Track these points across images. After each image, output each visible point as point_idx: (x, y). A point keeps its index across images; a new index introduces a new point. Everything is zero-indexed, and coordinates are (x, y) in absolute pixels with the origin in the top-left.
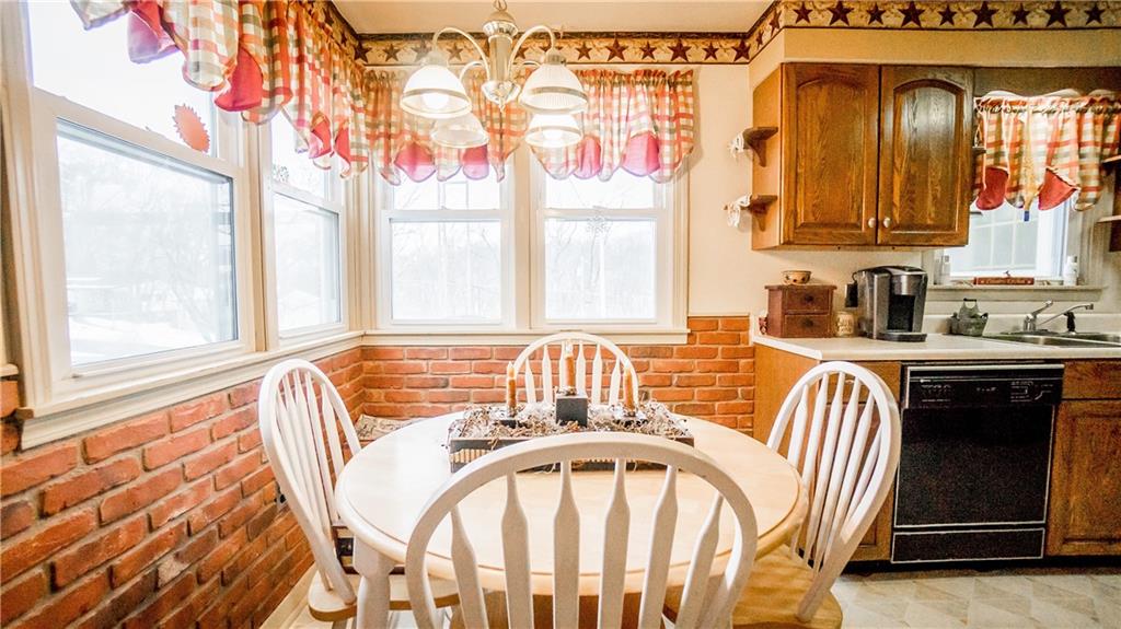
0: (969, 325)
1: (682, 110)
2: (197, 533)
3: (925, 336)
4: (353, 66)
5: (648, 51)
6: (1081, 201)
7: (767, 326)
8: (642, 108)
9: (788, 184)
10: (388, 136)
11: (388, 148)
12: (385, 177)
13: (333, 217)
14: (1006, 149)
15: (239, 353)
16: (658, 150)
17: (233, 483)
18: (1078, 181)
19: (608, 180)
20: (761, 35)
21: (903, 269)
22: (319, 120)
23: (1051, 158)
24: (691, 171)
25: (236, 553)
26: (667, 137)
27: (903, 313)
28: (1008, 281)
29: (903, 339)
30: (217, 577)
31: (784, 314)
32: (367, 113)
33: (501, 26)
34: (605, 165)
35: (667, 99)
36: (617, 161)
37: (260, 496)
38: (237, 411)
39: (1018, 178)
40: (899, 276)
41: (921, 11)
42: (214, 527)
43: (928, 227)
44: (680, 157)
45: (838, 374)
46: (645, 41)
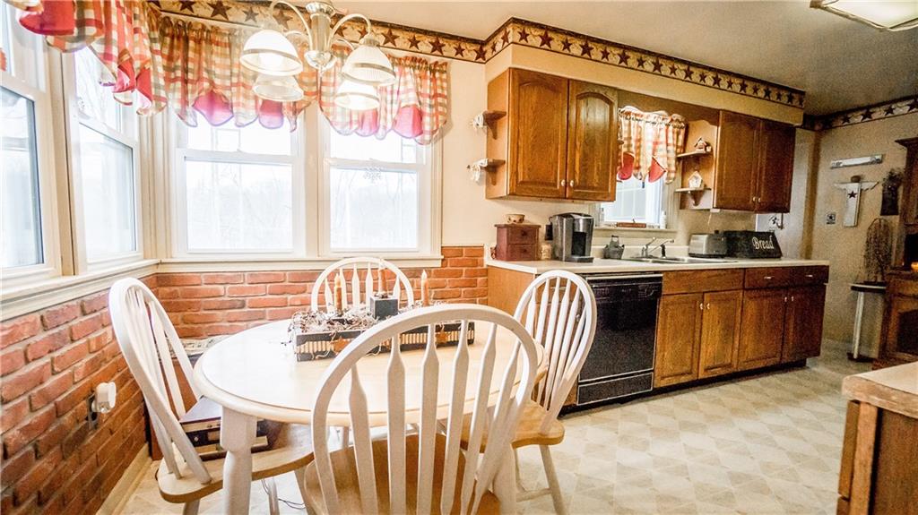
0: (614, 252)
1: (439, 91)
2: (14, 454)
3: (592, 258)
4: (150, 9)
5: (414, 43)
6: (668, 178)
7: (496, 253)
8: (411, 86)
9: (512, 152)
10: (186, 81)
11: (185, 92)
12: (182, 119)
13: (128, 151)
14: (633, 142)
15: (47, 276)
16: (421, 119)
17: (48, 403)
18: (667, 166)
19: (382, 139)
20: (495, 45)
21: (580, 214)
22: (126, 58)
23: (654, 151)
24: (445, 138)
25: (52, 472)
26: (427, 110)
27: (580, 244)
28: (634, 225)
29: (581, 261)
30: (34, 497)
31: (508, 244)
32: (163, 56)
33: (322, 7)
34: (381, 127)
35: (429, 81)
36: (389, 125)
37: (73, 416)
38: (50, 332)
39: (638, 161)
40: (578, 219)
41: (592, 49)
42: (30, 448)
43: (593, 188)
44: (438, 126)
45: (556, 279)
46: (412, 34)
